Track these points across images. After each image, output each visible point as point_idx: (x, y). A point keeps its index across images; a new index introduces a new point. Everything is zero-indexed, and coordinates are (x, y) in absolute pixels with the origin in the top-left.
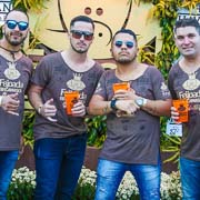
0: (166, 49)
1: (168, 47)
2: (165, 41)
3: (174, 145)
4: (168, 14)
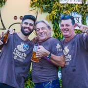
0: (56, 35)
2: (55, 31)
4: (56, 17)
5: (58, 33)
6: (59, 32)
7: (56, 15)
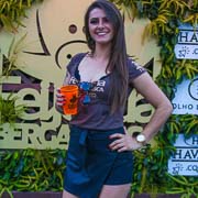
0: (166, 73)
1: (169, 70)
2: (164, 63)
3: (178, 185)
4: (168, 30)
5: (172, 69)
6: (175, 64)
7: (168, 25)
